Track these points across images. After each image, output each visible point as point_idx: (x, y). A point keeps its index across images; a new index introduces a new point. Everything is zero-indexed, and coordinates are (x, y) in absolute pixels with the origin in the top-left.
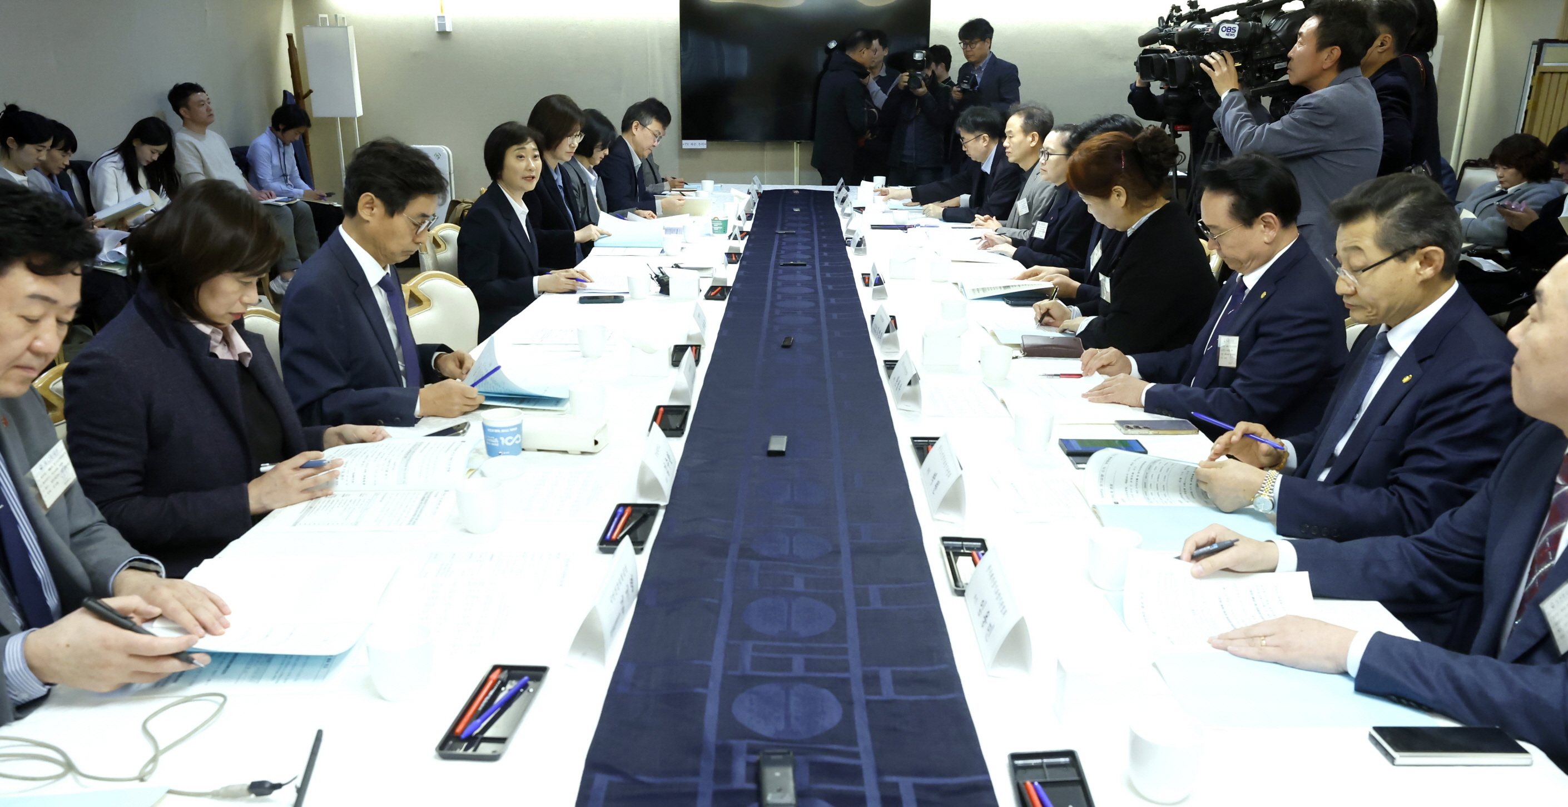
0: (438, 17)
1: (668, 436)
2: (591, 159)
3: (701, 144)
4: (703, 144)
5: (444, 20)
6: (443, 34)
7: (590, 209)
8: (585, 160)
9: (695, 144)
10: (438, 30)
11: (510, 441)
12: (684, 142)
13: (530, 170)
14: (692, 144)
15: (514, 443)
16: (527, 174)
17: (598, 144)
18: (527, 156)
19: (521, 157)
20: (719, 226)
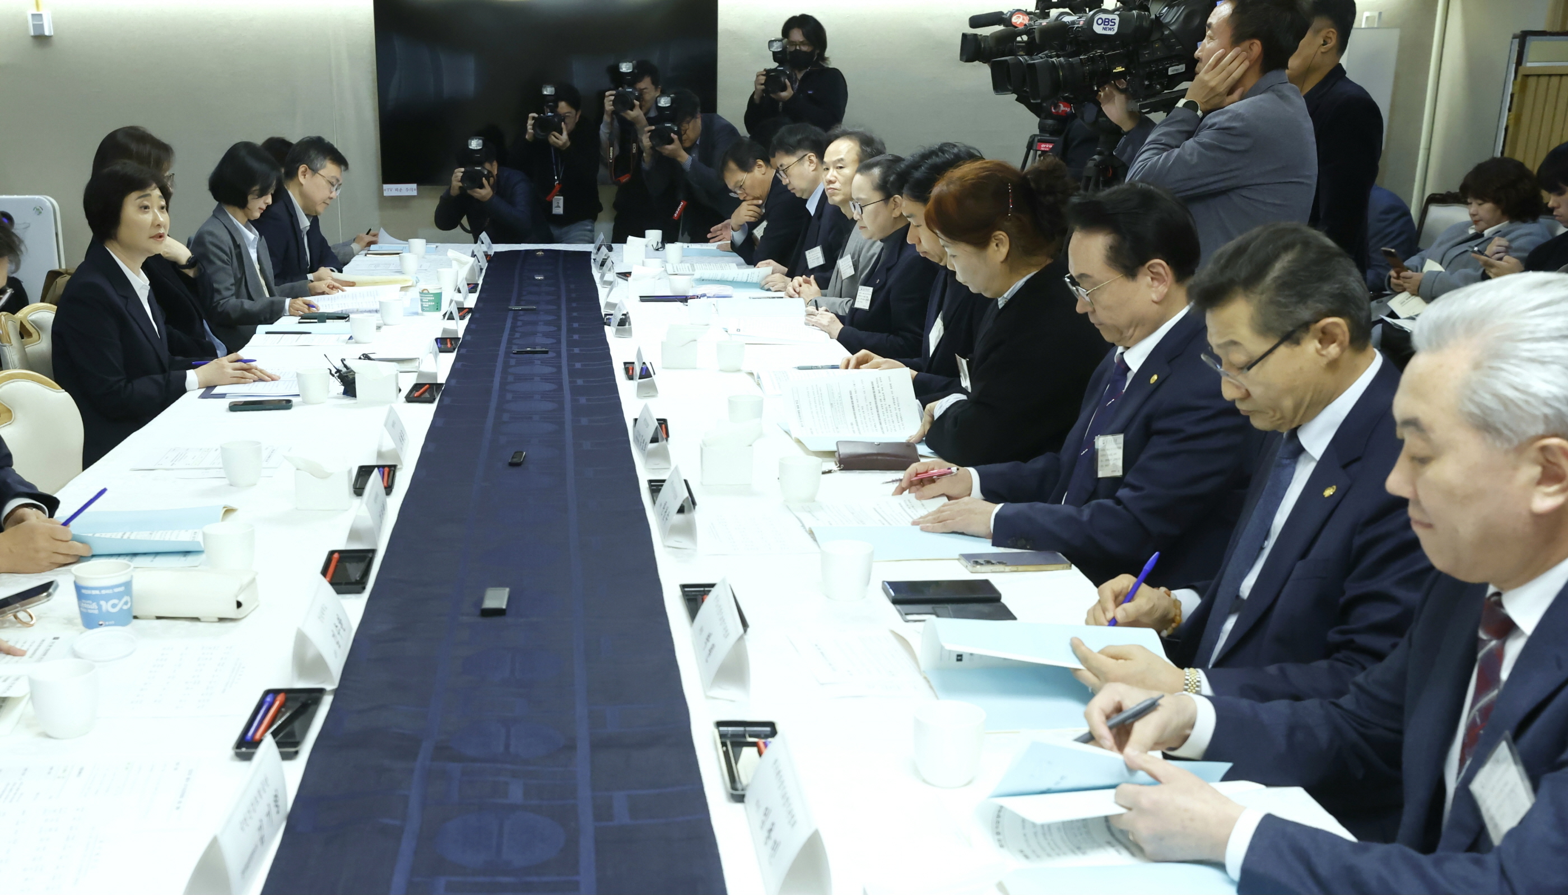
0: (33, 15)
1: (339, 592)
2: (246, 209)
3: (409, 189)
4: (412, 189)
5: (42, 20)
6: (41, 39)
7: (248, 279)
8: (240, 213)
9: (401, 189)
10: (32, 33)
11: (114, 606)
12: (385, 186)
13: (159, 225)
14: (397, 190)
15: (121, 609)
16: (155, 232)
17: (254, 189)
18: (152, 207)
19: (146, 207)
20: (430, 301)
